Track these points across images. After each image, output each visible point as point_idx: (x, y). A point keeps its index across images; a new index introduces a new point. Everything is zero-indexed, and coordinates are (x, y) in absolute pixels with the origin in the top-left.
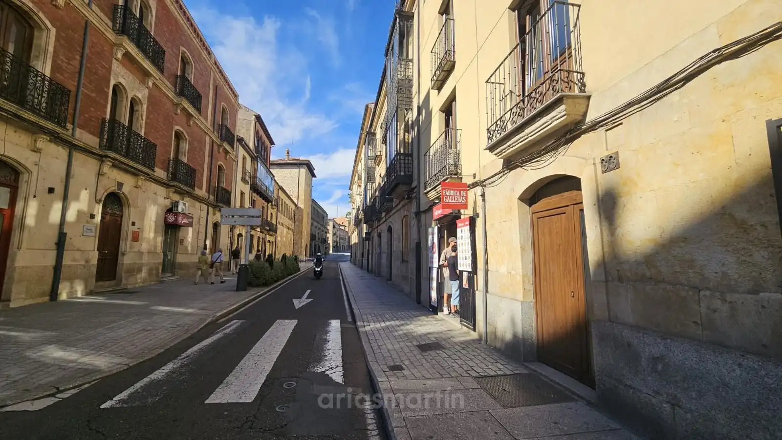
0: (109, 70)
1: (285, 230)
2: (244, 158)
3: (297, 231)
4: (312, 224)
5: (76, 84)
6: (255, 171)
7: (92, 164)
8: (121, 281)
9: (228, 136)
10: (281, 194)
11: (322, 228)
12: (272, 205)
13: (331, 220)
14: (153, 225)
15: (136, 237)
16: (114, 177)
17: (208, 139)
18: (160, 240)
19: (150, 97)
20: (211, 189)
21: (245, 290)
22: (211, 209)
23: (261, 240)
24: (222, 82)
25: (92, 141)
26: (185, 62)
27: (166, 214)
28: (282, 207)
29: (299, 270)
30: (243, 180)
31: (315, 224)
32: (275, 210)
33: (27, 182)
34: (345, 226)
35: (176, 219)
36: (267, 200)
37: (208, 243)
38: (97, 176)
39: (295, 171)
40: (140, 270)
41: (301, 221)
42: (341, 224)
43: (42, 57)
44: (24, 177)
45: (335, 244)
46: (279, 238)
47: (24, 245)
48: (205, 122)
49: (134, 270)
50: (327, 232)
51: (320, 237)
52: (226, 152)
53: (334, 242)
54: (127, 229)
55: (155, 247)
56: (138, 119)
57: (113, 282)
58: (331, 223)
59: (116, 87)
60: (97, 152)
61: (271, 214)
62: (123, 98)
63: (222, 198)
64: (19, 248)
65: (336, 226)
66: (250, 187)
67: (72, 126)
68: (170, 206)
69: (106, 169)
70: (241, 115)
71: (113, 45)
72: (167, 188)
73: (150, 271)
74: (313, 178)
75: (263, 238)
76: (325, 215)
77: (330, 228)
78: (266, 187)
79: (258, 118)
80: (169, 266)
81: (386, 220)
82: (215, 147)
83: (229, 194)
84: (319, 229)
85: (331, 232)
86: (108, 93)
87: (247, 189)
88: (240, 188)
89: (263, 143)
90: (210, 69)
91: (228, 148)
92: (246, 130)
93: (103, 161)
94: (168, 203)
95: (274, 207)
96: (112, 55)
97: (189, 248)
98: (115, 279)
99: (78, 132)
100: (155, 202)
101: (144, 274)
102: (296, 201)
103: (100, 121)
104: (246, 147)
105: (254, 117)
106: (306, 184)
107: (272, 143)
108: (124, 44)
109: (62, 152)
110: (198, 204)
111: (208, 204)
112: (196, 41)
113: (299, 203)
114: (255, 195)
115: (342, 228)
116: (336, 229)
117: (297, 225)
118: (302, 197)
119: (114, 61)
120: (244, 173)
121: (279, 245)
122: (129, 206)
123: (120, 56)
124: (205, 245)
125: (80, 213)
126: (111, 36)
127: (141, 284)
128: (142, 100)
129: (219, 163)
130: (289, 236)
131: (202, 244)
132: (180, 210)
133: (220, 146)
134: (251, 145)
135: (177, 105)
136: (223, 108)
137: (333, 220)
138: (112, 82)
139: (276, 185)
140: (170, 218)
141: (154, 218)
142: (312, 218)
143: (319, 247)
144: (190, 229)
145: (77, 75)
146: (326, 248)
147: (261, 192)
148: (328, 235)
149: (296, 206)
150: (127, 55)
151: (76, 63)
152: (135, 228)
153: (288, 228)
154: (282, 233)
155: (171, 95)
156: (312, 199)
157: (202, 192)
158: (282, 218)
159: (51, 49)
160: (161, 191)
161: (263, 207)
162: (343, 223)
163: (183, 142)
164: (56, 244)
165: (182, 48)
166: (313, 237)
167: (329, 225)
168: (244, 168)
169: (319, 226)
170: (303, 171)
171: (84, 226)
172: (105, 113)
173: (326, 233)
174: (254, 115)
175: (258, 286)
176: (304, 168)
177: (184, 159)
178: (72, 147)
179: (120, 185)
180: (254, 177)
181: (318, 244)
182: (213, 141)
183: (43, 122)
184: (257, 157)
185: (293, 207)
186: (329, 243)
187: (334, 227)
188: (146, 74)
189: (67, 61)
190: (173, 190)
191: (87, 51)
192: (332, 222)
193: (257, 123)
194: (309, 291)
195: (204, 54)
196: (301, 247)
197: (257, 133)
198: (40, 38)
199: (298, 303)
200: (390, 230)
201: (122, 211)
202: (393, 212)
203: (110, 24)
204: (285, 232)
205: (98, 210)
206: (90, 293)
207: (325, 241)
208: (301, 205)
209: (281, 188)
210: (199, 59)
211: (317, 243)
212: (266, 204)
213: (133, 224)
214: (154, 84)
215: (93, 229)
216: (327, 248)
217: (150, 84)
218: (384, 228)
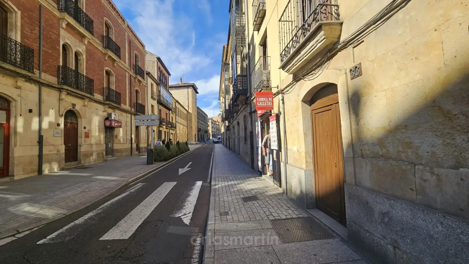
0: (59, 35)
1: (182, 126)
2: (152, 85)
3: (189, 127)
4: (198, 122)
5: (38, 45)
6: (160, 91)
7: (55, 94)
8: (80, 161)
9: (140, 71)
10: (177, 105)
11: (205, 124)
12: (172, 112)
13: (210, 119)
14: (97, 128)
15: (87, 135)
16: (69, 101)
17: (127, 75)
18: (102, 136)
19: (88, 51)
20: (132, 104)
21: (152, 164)
22: (133, 117)
23: (167, 133)
24: (133, 38)
25: (53, 80)
26: (108, 27)
27: (105, 120)
28: (179, 113)
29: (189, 150)
30: (152, 97)
31: (200, 122)
32: (175, 115)
33: (15, 107)
34: (219, 122)
35: (111, 124)
36: (169, 109)
37: (133, 136)
38: (59, 100)
39: (185, 91)
40: (92, 155)
41: (191, 121)
42: (216, 121)
43: (14, 30)
44: (13, 104)
45: (213, 133)
46: (178, 132)
47: (18, 144)
48: (125, 64)
49: (88, 155)
50: (208, 126)
51: (204, 129)
52: (140, 82)
53: (212, 132)
54: (81, 131)
55: (100, 141)
56: (81, 65)
57: (76, 162)
58: (210, 121)
59: (64, 46)
60: (57, 86)
61: (172, 117)
62: (70, 52)
63: (140, 109)
64: (15, 146)
65: (213, 122)
66: (157, 102)
67: (39, 71)
68: (107, 116)
69: (63, 96)
70: (147, 58)
71: (59, 19)
72: (103, 105)
73: (98, 155)
74: (197, 94)
75: (167, 132)
76: (206, 116)
77: (210, 123)
78: (167, 101)
79: (159, 59)
80: (109, 151)
81: (236, 118)
82: (133, 79)
83: (144, 107)
84: (203, 124)
85: (210, 126)
86: (59, 49)
87: (155, 103)
88: (150, 103)
89: (164, 75)
90: (124, 30)
91: (140, 79)
92: (151, 67)
93: (61, 92)
94: (105, 114)
95: (174, 113)
96: (59, 25)
97: (121, 140)
98: (77, 160)
99: (43, 74)
100: (97, 114)
101: (94, 156)
102: (187, 109)
103: (57, 67)
104: (152, 78)
105: (156, 59)
106: (193, 98)
107: (169, 74)
108: (65, 18)
109: (34, 88)
110: (124, 114)
111: (131, 114)
112: (114, 13)
113: (189, 110)
114: (160, 106)
115: (217, 123)
116: (213, 124)
117: (189, 123)
118: (191, 106)
119: (61, 29)
120: (152, 93)
121: (179, 136)
122: (81, 118)
123: (64, 25)
124: (132, 138)
125: (50, 123)
126: (57, 13)
127: (93, 163)
128: (82, 52)
129: (136, 88)
130: (184, 130)
131: (129, 138)
132: (113, 118)
133: (135, 78)
134: (156, 77)
135: (105, 54)
136: (136, 55)
137: (212, 119)
138: (62, 43)
139: (174, 100)
140: (108, 123)
141: (97, 124)
142: (198, 118)
143: (203, 135)
144: (121, 129)
145: (39, 40)
146: (208, 136)
147: (164, 105)
148: (209, 128)
149: (188, 111)
150: (68, 24)
151: (36, 32)
152: (86, 130)
153: (183, 125)
154: (179, 128)
155: (100, 48)
156: (197, 107)
157: (127, 107)
158: (179, 119)
159: (19, 24)
160: (100, 107)
161: (166, 114)
162: (217, 120)
163: (112, 77)
164: (38, 142)
165: (105, 18)
166: (199, 130)
167: (209, 122)
168: (152, 90)
169: (203, 123)
170: (190, 90)
171: (54, 131)
172: (59, 62)
173: (207, 127)
174: (156, 58)
175: (160, 161)
176: (191, 88)
177: (113, 87)
178: (40, 84)
179: (74, 105)
180: (159, 96)
181: (203, 134)
182: (131, 75)
183: (18, 70)
184: (160, 84)
185: (186, 112)
186: (210, 133)
187: (212, 123)
188: (83, 36)
189: (30, 31)
190: (107, 106)
191: (42, 24)
192: (211, 120)
193: (159, 62)
194: (191, 163)
195: (120, 21)
196: (192, 136)
197: (159, 68)
198: (11, 18)
199: (181, 171)
200: (238, 123)
201: (77, 120)
202: (239, 113)
203: (56, 6)
204: (181, 128)
205: (62, 121)
206: (62, 169)
207: (207, 132)
208: (190, 111)
209: (177, 101)
210: (117, 25)
211: (202, 133)
212: (168, 111)
213: (85, 128)
214: (88, 42)
215: (60, 132)
217: (86, 42)
218: (235, 122)
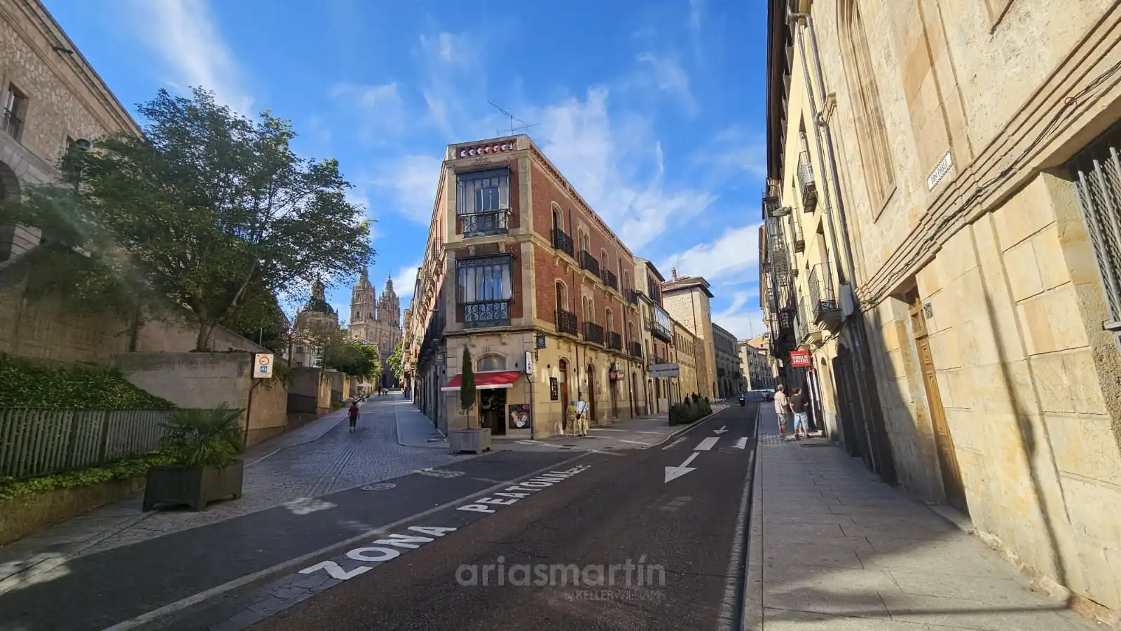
1: (686, 368)
2: (643, 306)
3: (700, 368)
4: (717, 356)
5: (574, 309)
6: (653, 316)
7: (583, 351)
9: (632, 296)
10: (676, 328)
11: (731, 358)
12: (670, 344)
13: (742, 345)
14: (605, 384)
16: (590, 356)
17: (621, 306)
19: (595, 295)
20: (628, 345)
22: (630, 363)
23: (666, 383)
24: (623, 254)
25: (581, 338)
27: (610, 372)
28: (680, 343)
30: (646, 329)
31: (721, 353)
32: (674, 349)
34: (766, 350)
36: (666, 340)
37: (632, 391)
38: (585, 357)
39: (687, 296)
41: (703, 354)
42: (759, 347)
45: (754, 376)
46: (682, 379)
48: (618, 294)
50: (740, 361)
51: (731, 369)
52: (633, 310)
53: (751, 374)
55: (608, 397)
56: (593, 314)
58: (744, 349)
60: (585, 343)
61: (671, 353)
62: (587, 305)
63: (635, 350)
65: (751, 352)
66: (652, 333)
67: (576, 332)
68: (611, 367)
69: (586, 352)
70: (637, 269)
72: (607, 354)
74: (710, 299)
76: (732, 340)
77: (743, 355)
78: (664, 329)
79: (649, 264)
82: (626, 311)
83: (639, 345)
84: (728, 360)
85: (745, 360)
86: (582, 305)
87: (649, 336)
88: (645, 337)
89: (655, 284)
90: (615, 250)
91: (633, 306)
92: (641, 282)
93: (585, 348)
94: (609, 365)
95: (673, 346)
97: (623, 397)
99: (578, 334)
100: (604, 366)
102: (693, 332)
104: (644, 298)
105: (647, 264)
106: (702, 308)
107: (662, 280)
109: (575, 348)
110: (624, 361)
111: (628, 359)
113: (698, 333)
114: (655, 339)
115: (762, 353)
116: (752, 356)
117: (699, 361)
118: (700, 326)
119: (581, 284)
120: (645, 322)
121: (683, 386)
124: (631, 394)
128: (593, 300)
129: (630, 323)
130: (692, 376)
132: (617, 368)
133: (628, 308)
134: (647, 294)
135: (606, 292)
136: (626, 273)
137: (746, 344)
138: (583, 299)
139: (672, 322)
140: (612, 376)
142: (715, 348)
143: (730, 384)
144: (622, 382)
145: (574, 304)
147: (659, 335)
148: (741, 366)
149: (694, 337)
152: (599, 386)
153: (690, 366)
154: (684, 372)
156: (712, 324)
157: (624, 351)
158: (682, 356)
160: (605, 357)
161: (663, 349)
162: (762, 345)
163: (610, 317)
165: (602, 249)
166: (720, 372)
167: (740, 352)
168: (645, 317)
169: (726, 356)
170: (697, 295)
172: (583, 317)
173: (738, 364)
176: (697, 290)
177: (612, 329)
178: (577, 345)
179: (592, 360)
180: (653, 322)
181: (729, 380)
182: (624, 306)
183: (570, 336)
184: (653, 303)
185: (691, 339)
186: (745, 377)
187: (749, 353)
189: (571, 299)
190: (611, 355)
191: (575, 287)
192: (745, 347)
193: (649, 268)
195: (611, 240)
196: (707, 387)
197: (649, 277)
204: (687, 370)
205: (587, 377)
207: (738, 375)
208: (701, 336)
209: (676, 323)
210: (609, 248)
211: (727, 379)
212: (665, 344)
213: (598, 383)
216: (743, 384)
217: (594, 288)
